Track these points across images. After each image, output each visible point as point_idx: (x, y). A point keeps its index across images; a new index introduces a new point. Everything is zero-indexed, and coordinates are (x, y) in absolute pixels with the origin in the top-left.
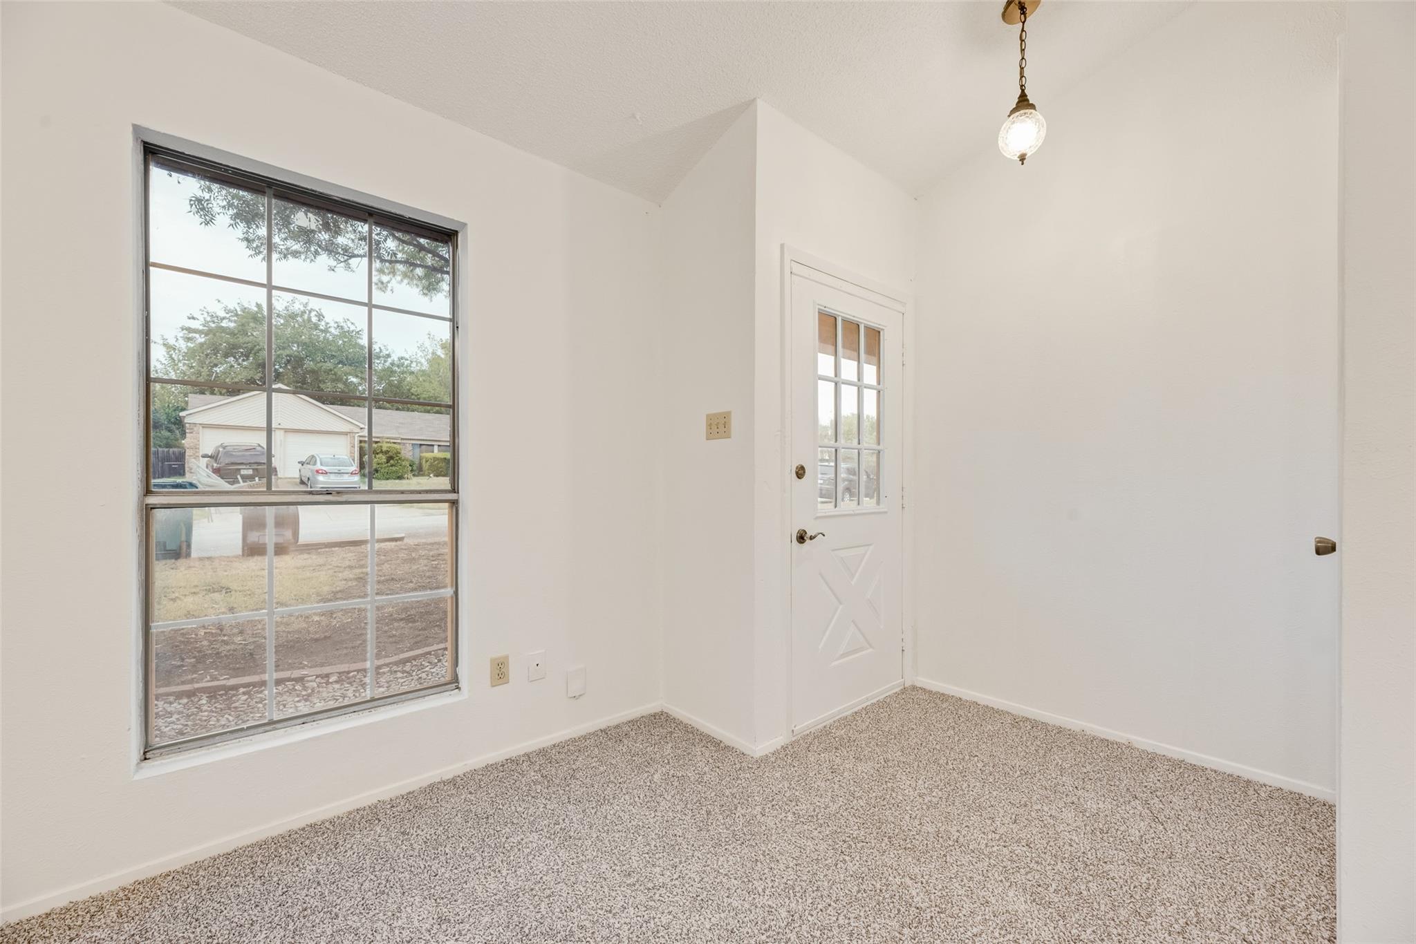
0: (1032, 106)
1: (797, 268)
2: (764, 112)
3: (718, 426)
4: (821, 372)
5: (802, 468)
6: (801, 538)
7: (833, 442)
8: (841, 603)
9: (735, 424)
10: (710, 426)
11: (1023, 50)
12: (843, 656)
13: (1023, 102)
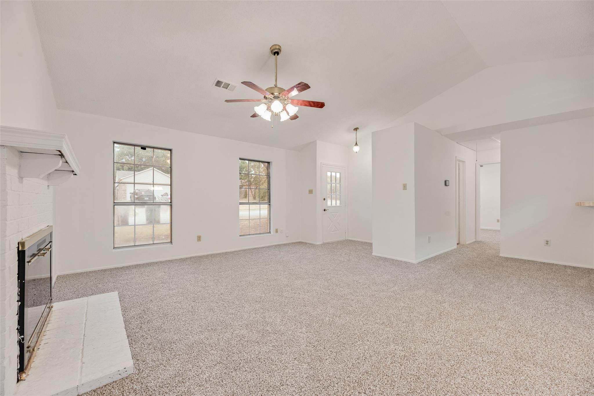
0: (358, 145)
1: (324, 166)
2: (318, 142)
3: (311, 192)
4: (328, 182)
5: (325, 199)
6: (325, 210)
7: (330, 194)
8: (332, 222)
9: (313, 192)
10: (309, 192)
11: (356, 136)
12: (333, 232)
13: (356, 144)
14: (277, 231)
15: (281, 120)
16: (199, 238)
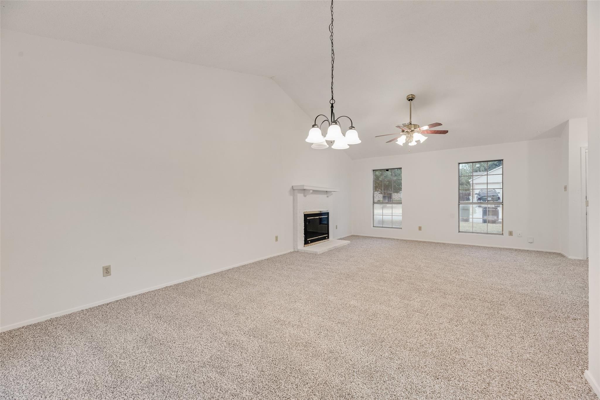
2: (572, 121)
14: (511, 233)
15: (421, 143)
16: (420, 228)
